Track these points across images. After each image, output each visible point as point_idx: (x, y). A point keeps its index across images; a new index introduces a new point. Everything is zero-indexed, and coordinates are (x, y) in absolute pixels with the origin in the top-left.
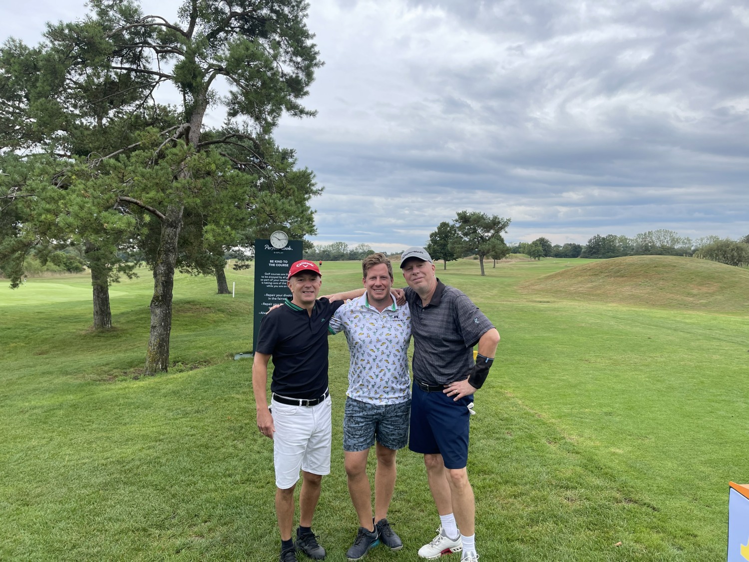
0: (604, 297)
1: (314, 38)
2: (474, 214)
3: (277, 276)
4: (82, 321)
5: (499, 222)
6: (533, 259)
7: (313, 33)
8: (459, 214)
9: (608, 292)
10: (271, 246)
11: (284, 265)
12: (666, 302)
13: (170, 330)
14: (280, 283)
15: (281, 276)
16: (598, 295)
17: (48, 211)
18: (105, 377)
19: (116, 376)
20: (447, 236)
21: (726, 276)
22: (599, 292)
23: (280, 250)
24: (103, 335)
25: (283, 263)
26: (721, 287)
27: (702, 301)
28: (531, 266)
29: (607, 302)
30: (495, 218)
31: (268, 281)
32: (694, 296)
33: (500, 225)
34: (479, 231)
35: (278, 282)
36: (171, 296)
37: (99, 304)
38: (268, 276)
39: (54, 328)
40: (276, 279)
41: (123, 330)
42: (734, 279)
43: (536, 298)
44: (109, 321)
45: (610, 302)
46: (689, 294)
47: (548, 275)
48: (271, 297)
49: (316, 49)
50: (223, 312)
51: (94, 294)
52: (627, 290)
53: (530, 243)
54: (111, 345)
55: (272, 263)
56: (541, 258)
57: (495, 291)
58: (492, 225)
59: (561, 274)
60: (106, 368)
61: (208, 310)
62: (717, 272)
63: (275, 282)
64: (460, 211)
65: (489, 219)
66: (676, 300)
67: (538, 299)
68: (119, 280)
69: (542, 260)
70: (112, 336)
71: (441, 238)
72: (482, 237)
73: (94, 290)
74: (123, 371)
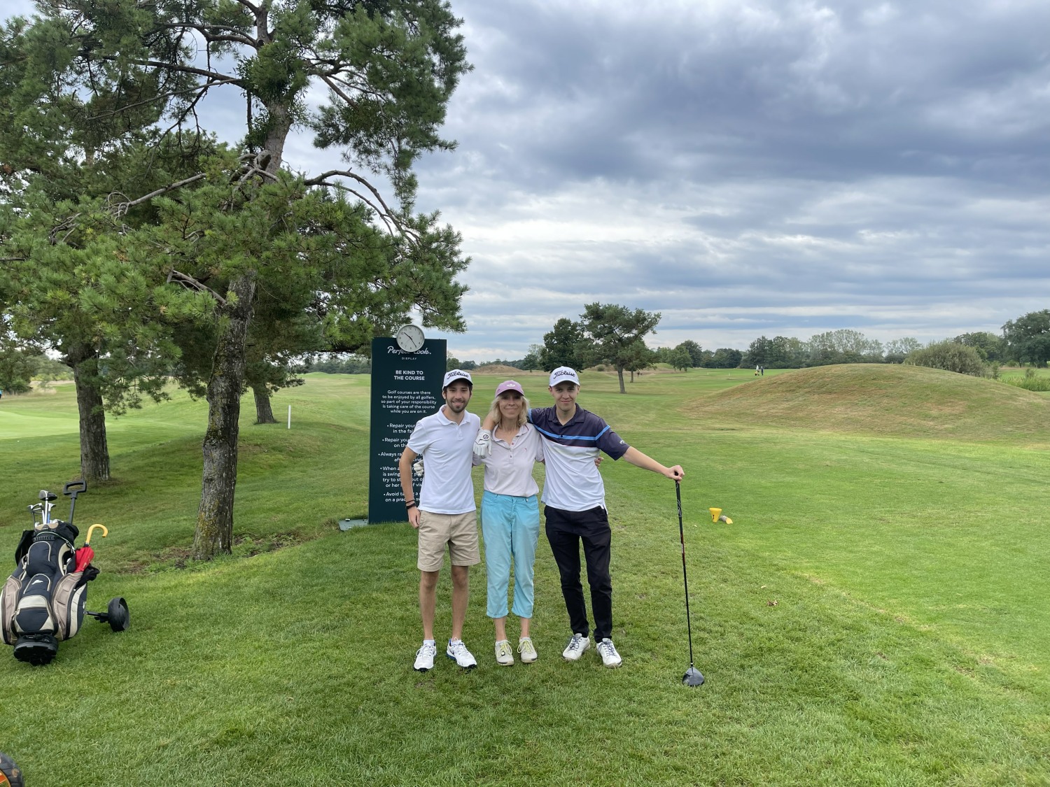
0: (808, 422)
1: (461, 25)
2: (610, 307)
3: (406, 395)
4: (54, 470)
5: (645, 319)
6: (678, 370)
7: (460, 18)
8: (588, 307)
9: (813, 414)
10: (397, 347)
11: (417, 378)
12: (897, 428)
13: (234, 484)
14: (411, 407)
15: (413, 395)
16: (801, 419)
17: (57, 284)
18: (128, 565)
19: (144, 563)
20: (567, 338)
21: (973, 392)
22: (800, 414)
23: (411, 354)
24: (99, 491)
25: (416, 375)
26: (969, 407)
27: (946, 426)
28: (681, 379)
29: (815, 429)
30: (640, 312)
31: (392, 404)
32: (934, 418)
33: (646, 323)
34: (617, 331)
35: (409, 405)
36: (236, 430)
37: (90, 442)
38: (393, 395)
39: (12, 482)
40: (404, 400)
41: (127, 483)
42: (984, 395)
43: (713, 423)
44: (106, 469)
45: (820, 429)
46: (927, 417)
47: (721, 391)
48: (398, 429)
49: (464, 43)
50: (281, 451)
51: (81, 427)
52: (839, 411)
53: (673, 347)
54: (113, 507)
55: (399, 375)
56: (689, 369)
57: (652, 415)
58: (635, 322)
59: (741, 390)
60: (123, 549)
61: (258, 448)
62: (960, 386)
63: (404, 405)
64: (590, 303)
65: (631, 314)
66: (911, 424)
67: (717, 426)
68: (140, 404)
69: (690, 372)
70: (113, 494)
71: (560, 341)
72: (620, 340)
73: (82, 420)
74: (152, 553)
